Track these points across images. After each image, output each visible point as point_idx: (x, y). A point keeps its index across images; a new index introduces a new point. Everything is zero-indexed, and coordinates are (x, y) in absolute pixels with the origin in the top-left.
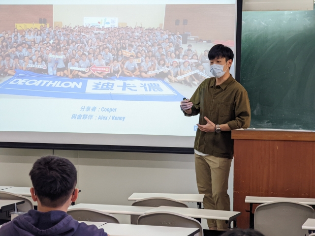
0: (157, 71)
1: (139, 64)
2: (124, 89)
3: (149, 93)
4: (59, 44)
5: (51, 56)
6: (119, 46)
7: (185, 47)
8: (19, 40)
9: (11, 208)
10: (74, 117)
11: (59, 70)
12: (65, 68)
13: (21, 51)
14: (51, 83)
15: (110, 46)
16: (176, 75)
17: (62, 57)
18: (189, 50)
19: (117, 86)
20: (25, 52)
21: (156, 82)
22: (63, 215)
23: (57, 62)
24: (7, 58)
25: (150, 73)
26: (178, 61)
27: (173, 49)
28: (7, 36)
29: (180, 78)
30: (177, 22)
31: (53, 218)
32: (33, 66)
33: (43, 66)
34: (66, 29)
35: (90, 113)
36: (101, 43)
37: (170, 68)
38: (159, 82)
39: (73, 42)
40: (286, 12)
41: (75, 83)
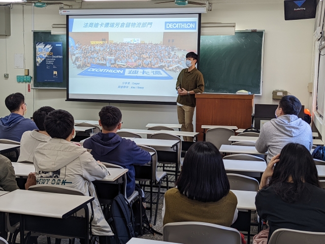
0: (159, 65)
1: (150, 62)
2: (143, 74)
3: (155, 76)
4: (112, 51)
6: (141, 52)
7: (173, 53)
8: (93, 49)
9: (90, 131)
10: (119, 87)
11: (112, 64)
12: (115, 63)
13: (93, 55)
14: (108, 70)
15: (136, 53)
16: (169, 67)
17: (113, 58)
18: (175, 54)
19: (140, 72)
20: (95, 55)
22: (115, 135)
23: (111, 60)
24: (87, 58)
25: (156, 66)
26: (169, 60)
27: (167, 54)
28: (86, 47)
29: (170, 68)
30: (169, 41)
31: (110, 136)
32: (99, 62)
33: (104, 62)
34: (115, 44)
35: (127, 85)
36: (132, 51)
37: (166, 63)
38: (160, 70)
39: (118, 50)
40: (222, 36)
41: (120, 71)
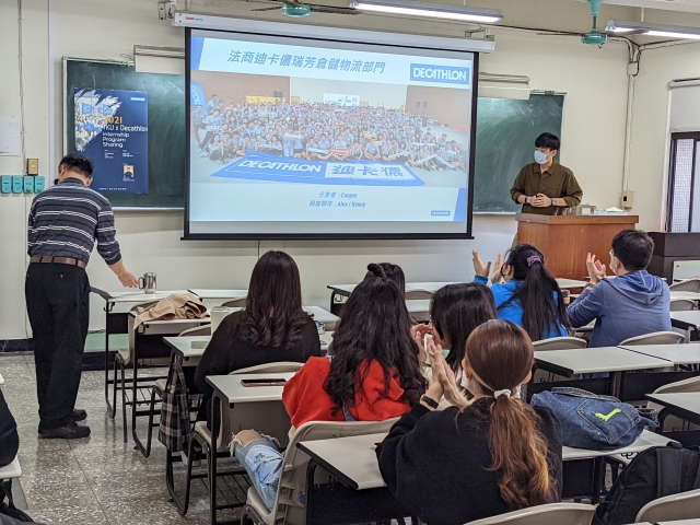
0: (398, 155)
1: (380, 147)
2: (364, 174)
3: (389, 177)
4: (296, 122)
5: (287, 135)
6: (360, 127)
8: (251, 115)
11: (296, 151)
12: (304, 150)
13: (252, 129)
14: (287, 165)
15: (352, 127)
16: (416, 159)
17: (300, 137)
18: (428, 133)
19: (358, 170)
20: (257, 129)
23: (294, 143)
24: (236, 136)
25: (391, 157)
27: (413, 132)
28: (235, 110)
30: (418, 104)
32: (267, 146)
33: (278, 147)
34: (304, 105)
41: (313, 166)
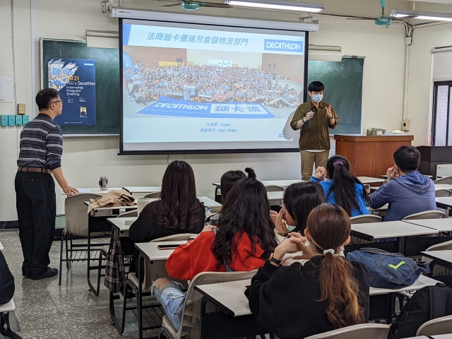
0: (257, 98)
1: (245, 93)
4: (191, 78)
6: (233, 80)
7: (274, 82)
8: (162, 74)
10: (202, 130)
12: (196, 96)
14: (185, 106)
15: (227, 80)
16: (269, 101)
17: (194, 87)
18: (277, 84)
21: (256, 106)
23: (190, 91)
24: (153, 87)
25: (252, 100)
27: (267, 83)
28: (152, 70)
32: (173, 94)
33: (180, 94)
34: (196, 67)
35: (213, 127)
36: (220, 78)
37: (265, 96)
39: (201, 76)
41: (203, 106)
